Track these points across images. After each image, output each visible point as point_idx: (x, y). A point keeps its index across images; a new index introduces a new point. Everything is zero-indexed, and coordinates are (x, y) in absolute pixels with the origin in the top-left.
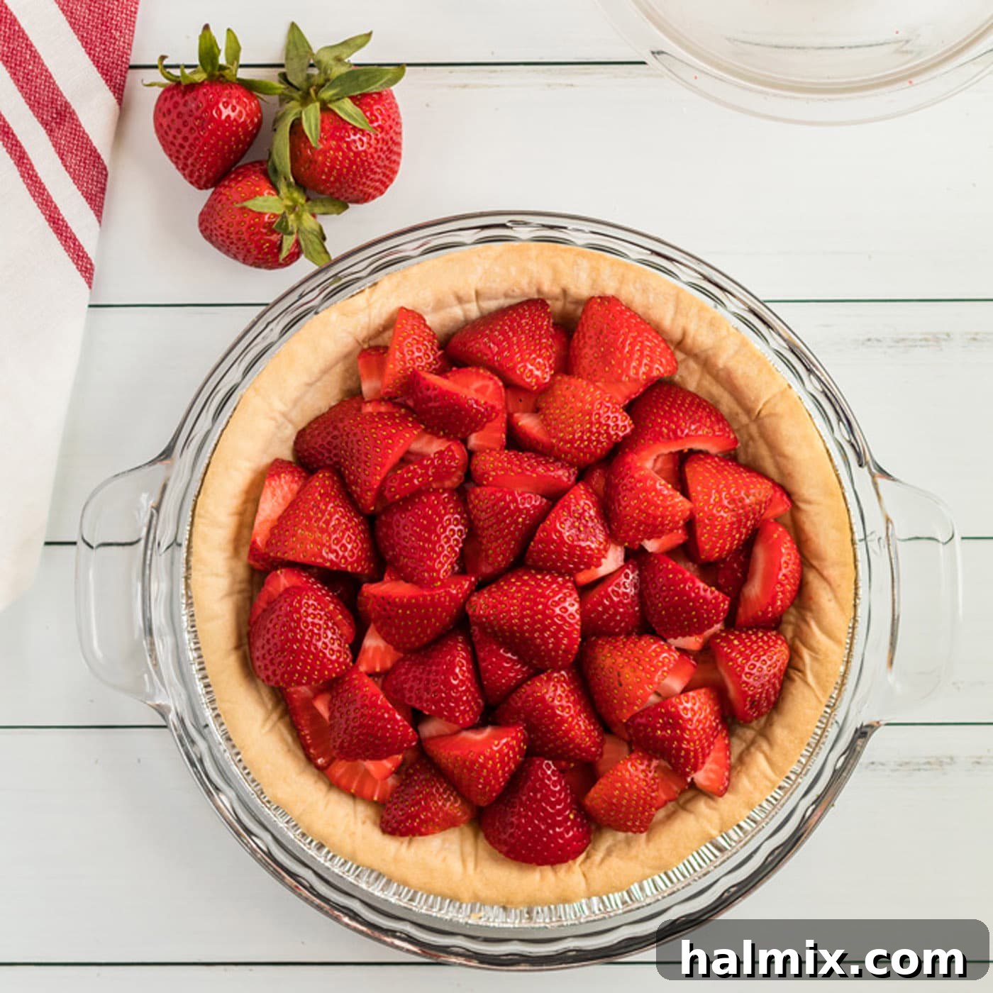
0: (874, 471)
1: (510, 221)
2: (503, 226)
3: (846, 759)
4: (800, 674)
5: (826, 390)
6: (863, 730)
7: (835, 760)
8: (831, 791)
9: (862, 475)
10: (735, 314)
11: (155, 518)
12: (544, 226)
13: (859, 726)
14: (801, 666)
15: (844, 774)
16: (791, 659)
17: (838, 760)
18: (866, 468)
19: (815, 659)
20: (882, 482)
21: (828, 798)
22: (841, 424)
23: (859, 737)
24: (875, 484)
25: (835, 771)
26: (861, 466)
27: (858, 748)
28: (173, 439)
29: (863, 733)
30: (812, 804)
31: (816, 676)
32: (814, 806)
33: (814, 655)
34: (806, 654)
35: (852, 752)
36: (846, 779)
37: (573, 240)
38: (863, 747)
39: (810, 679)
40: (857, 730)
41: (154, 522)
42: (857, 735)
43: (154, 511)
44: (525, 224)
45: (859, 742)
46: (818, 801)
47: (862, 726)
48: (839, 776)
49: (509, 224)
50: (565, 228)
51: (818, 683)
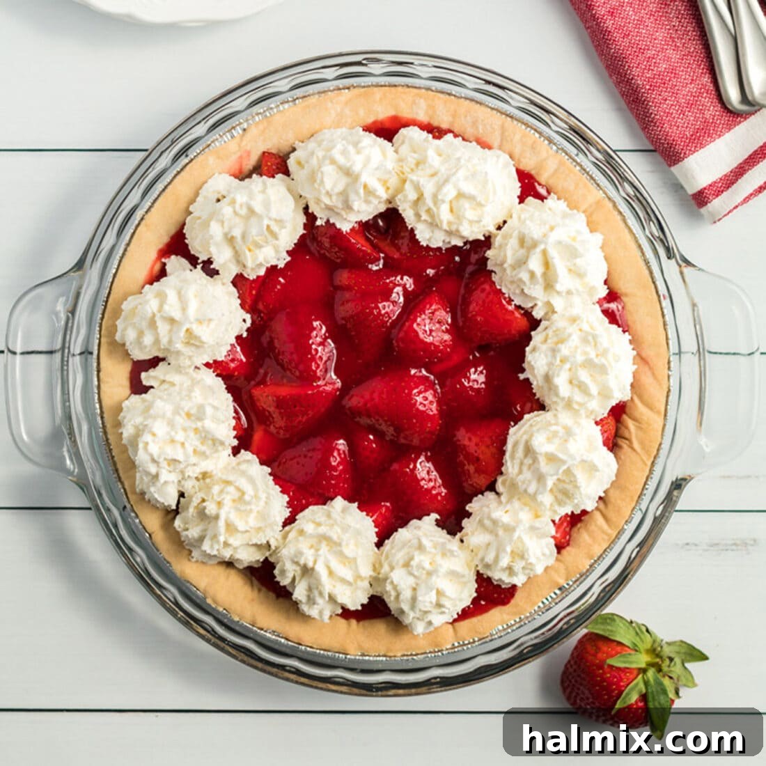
0: (680, 262)
1: (364, 59)
2: (359, 63)
3: (664, 507)
4: (627, 442)
5: (638, 195)
6: (678, 482)
7: (655, 509)
8: (652, 535)
9: (670, 267)
10: (557, 132)
11: (70, 321)
12: (393, 62)
13: (674, 479)
14: (627, 435)
15: (663, 521)
16: (617, 430)
17: (657, 509)
18: (674, 260)
19: (639, 428)
20: (687, 271)
21: (650, 541)
22: (651, 223)
23: (675, 489)
24: (682, 273)
25: (655, 518)
26: (669, 258)
27: (674, 498)
28: (83, 254)
29: (678, 485)
30: (637, 547)
31: (642, 443)
32: (638, 549)
33: (637, 424)
34: (631, 424)
35: (669, 501)
36: (665, 525)
37: (420, 74)
38: (678, 497)
39: (636, 445)
40: (672, 483)
41: (70, 325)
42: (673, 487)
43: (70, 315)
44: (378, 61)
45: (675, 493)
46: (641, 545)
47: (677, 479)
48: (659, 523)
49: (364, 62)
50: (412, 63)
51: (643, 448)
